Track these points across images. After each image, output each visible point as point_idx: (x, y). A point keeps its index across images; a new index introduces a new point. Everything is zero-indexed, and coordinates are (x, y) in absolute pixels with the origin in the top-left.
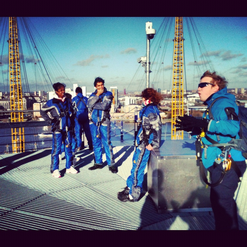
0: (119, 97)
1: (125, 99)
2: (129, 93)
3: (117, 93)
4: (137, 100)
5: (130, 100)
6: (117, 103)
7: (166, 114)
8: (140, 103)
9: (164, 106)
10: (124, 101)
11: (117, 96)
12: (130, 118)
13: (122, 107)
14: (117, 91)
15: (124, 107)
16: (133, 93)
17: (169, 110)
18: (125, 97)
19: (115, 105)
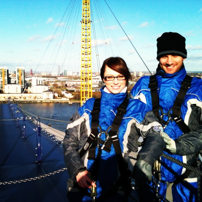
0: (26, 78)
1: (32, 80)
2: (36, 73)
3: (23, 73)
4: (44, 80)
5: (37, 80)
6: (23, 83)
7: (73, 95)
8: (47, 84)
9: (71, 87)
10: (31, 81)
11: (23, 77)
12: (38, 99)
13: (29, 88)
14: (23, 71)
15: (31, 87)
16: (39, 73)
17: (75, 91)
18: (31, 77)
19: (22, 85)
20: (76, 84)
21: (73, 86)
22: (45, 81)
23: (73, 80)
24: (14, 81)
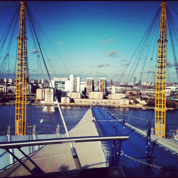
0: (107, 87)
2: (115, 83)
3: (105, 83)
5: (116, 89)
6: (105, 91)
7: (146, 102)
8: (124, 92)
9: (145, 95)
10: (111, 89)
11: (105, 86)
12: (116, 104)
13: (109, 95)
14: (105, 81)
15: (111, 94)
16: (118, 83)
17: (148, 99)
18: (112, 86)
19: (104, 93)
20: (150, 92)
21: (147, 94)
22: (122, 90)
23: (147, 89)
24: (98, 89)
